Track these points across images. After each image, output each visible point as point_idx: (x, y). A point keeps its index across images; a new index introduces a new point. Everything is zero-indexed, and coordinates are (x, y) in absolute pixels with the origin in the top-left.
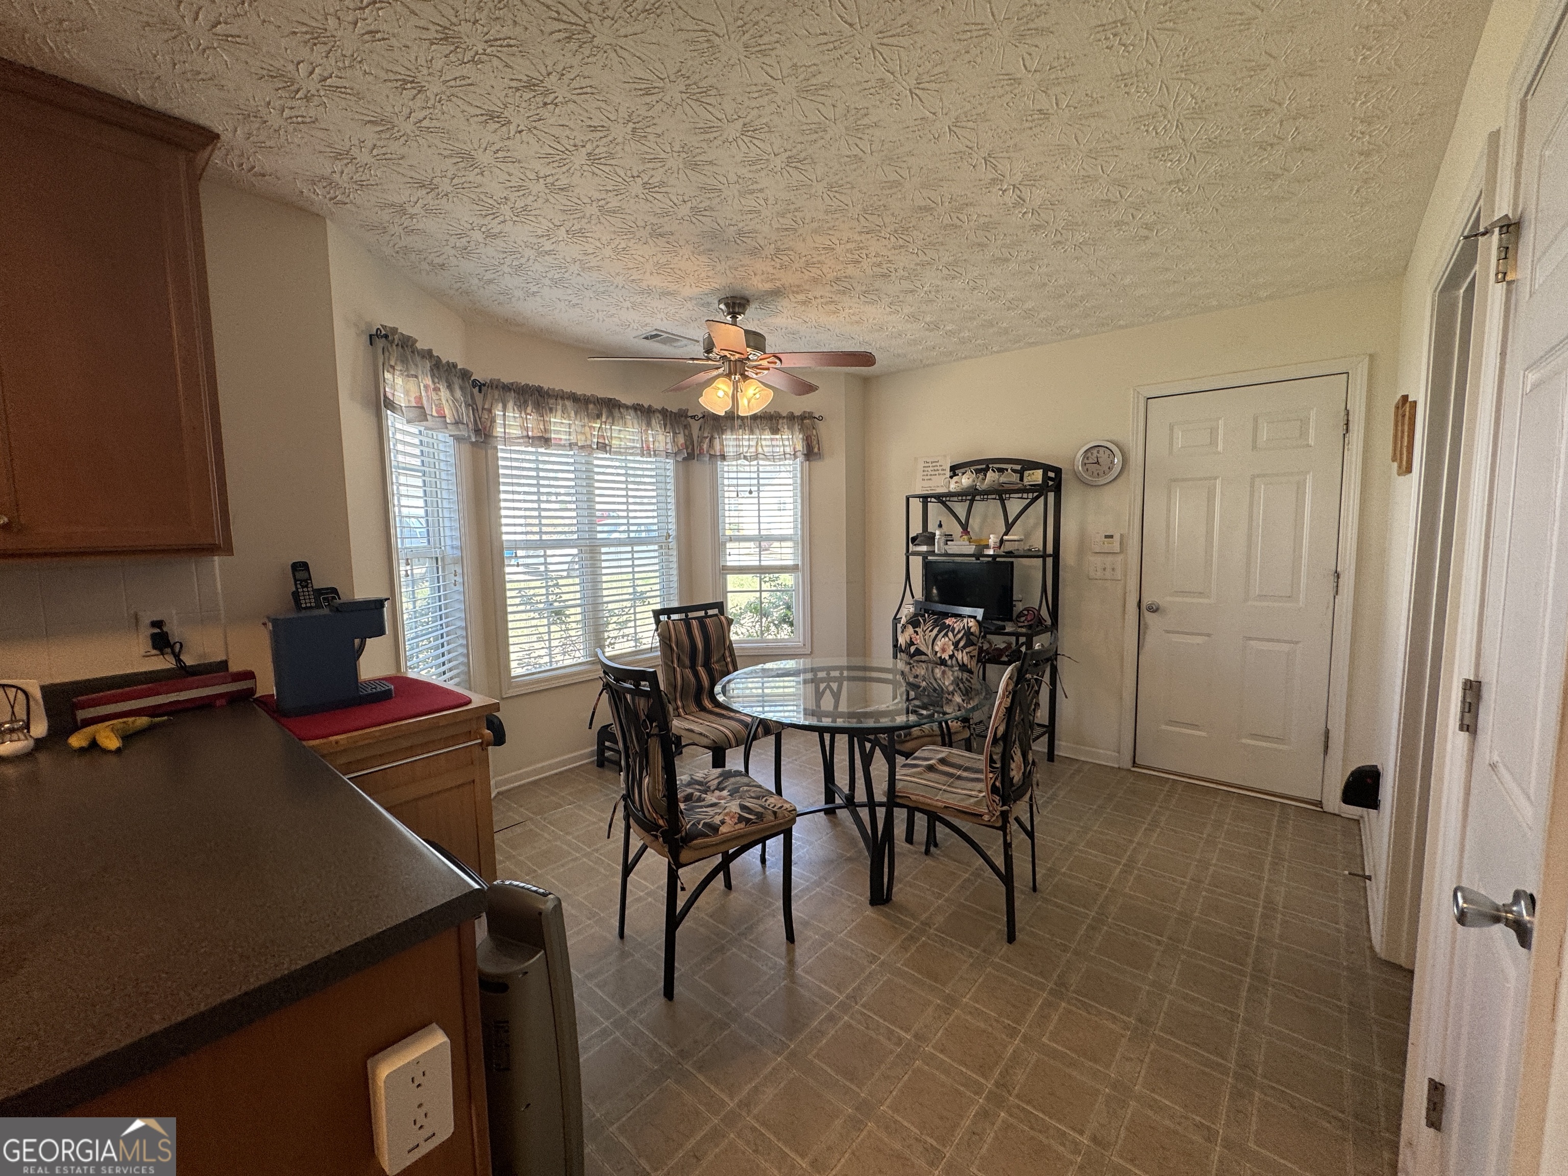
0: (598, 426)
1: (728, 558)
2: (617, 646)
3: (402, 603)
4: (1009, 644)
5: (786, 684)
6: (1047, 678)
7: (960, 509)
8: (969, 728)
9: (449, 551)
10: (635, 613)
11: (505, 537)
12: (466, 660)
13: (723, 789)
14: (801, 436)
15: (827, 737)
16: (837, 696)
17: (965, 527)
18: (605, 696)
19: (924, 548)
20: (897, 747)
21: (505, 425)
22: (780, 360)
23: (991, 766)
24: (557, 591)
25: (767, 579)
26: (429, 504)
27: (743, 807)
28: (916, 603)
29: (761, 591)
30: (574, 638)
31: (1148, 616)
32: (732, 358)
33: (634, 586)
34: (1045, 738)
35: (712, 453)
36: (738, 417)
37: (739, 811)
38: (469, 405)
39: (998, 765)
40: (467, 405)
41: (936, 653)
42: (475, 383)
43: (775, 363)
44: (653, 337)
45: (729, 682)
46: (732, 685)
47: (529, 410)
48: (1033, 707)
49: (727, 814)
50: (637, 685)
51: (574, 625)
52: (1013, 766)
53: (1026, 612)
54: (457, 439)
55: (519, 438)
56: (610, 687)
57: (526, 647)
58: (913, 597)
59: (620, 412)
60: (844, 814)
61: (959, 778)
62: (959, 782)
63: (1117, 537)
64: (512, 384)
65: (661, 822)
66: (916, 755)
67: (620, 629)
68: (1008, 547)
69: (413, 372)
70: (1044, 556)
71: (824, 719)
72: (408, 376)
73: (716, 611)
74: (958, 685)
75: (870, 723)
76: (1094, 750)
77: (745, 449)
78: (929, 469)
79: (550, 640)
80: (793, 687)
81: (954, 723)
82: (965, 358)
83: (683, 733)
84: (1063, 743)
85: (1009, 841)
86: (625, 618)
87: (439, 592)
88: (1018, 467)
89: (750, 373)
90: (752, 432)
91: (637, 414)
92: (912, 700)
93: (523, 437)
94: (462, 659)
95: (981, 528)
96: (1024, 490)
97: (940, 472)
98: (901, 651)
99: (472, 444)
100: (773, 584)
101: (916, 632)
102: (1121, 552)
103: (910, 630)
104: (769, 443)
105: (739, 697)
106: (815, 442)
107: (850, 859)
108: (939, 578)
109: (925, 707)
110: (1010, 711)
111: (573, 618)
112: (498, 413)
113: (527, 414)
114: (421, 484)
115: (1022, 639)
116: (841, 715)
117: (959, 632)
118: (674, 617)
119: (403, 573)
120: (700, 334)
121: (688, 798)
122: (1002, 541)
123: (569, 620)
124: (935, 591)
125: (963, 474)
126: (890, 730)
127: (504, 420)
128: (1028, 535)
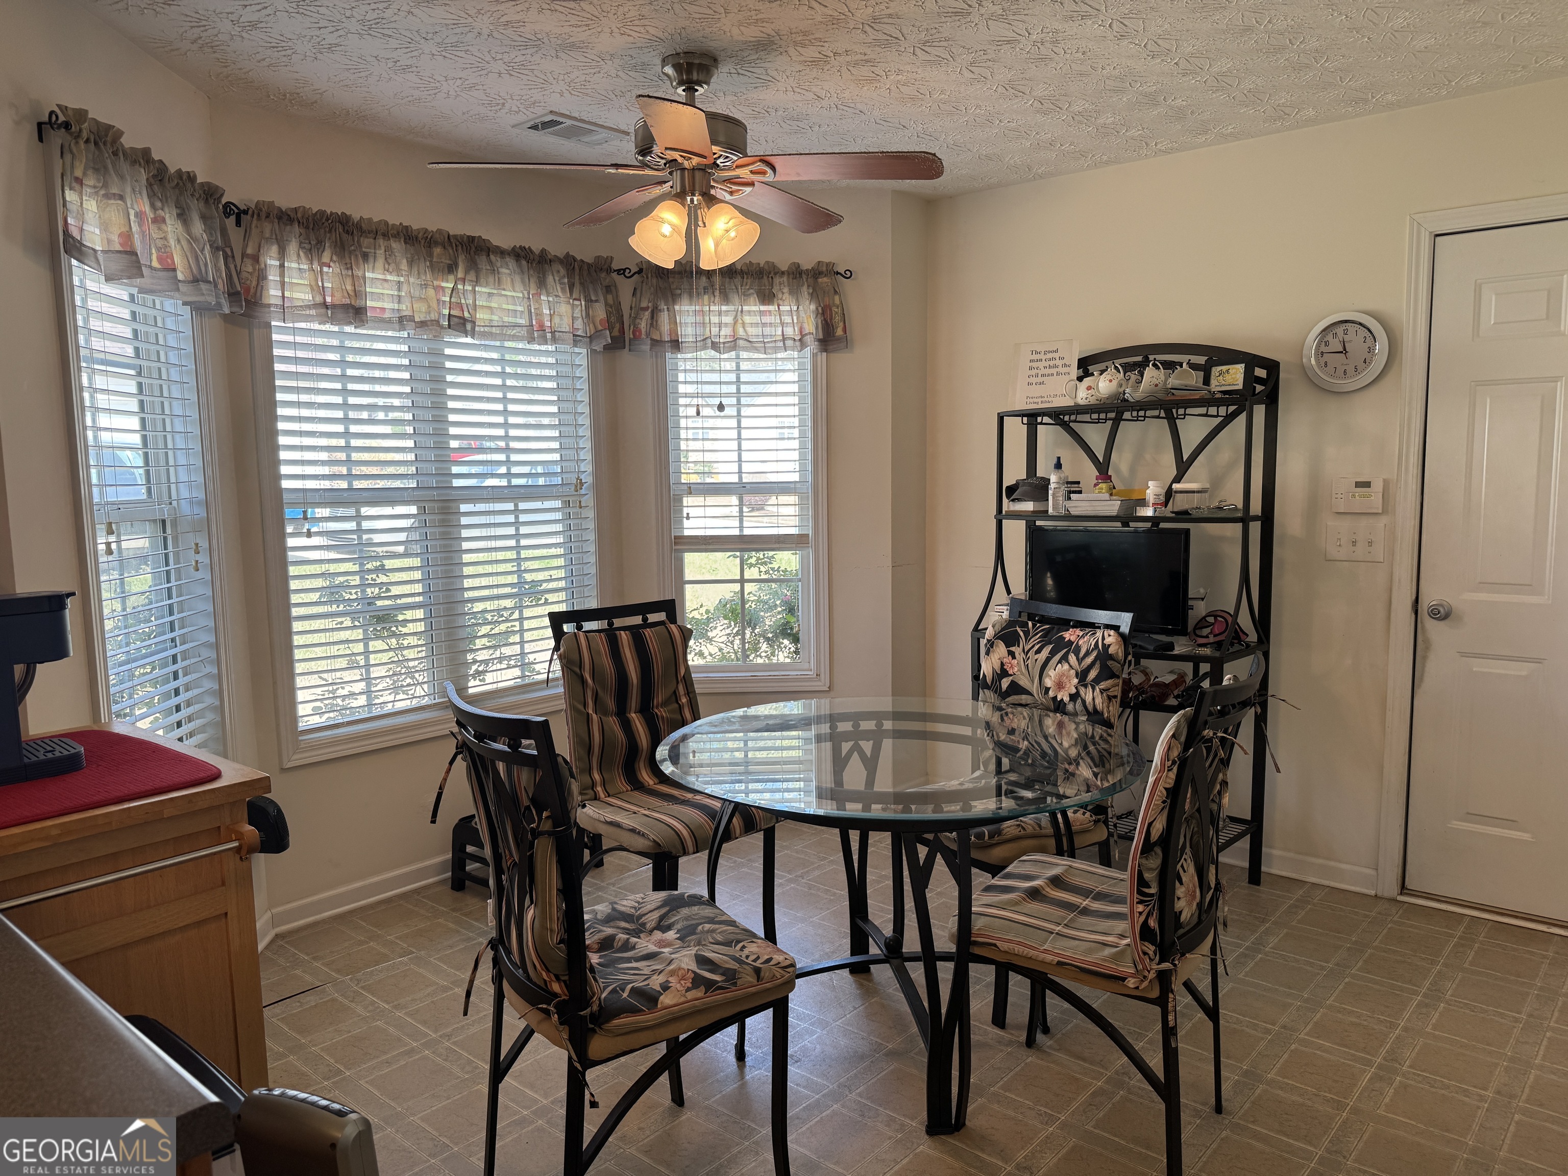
0: (451, 286)
1: (686, 523)
2: (489, 678)
3: (100, 601)
4: (1182, 677)
5: (786, 743)
6: (1245, 737)
7: (1095, 436)
8: (1106, 823)
9: (186, 508)
10: (521, 619)
11: (286, 484)
12: (217, 703)
13: (669, 928)
14: (813, 307)
15: (854, 836)
16: (871, 764)
17: (1103, 468)
18: (461, 765)
19: (1028, 506)
20: (975, 854)
21: (283, 284)
22: (773, 168)
23: (1140, 892)
24: (382, 579)
25: (753, 561)
26: (149, 426)
27: (702, 961)
28: (1014, 603)
29: (742, 581)
30: (411, 664)
31: (1431, 626)
32: (686, 164)
33: (519, 572)
34: (1245, 844)
35: (657, 337)
36: (700, 272)
37: (693, 966)
38: (218, 249)
39: (1153, 890)
40: (215, 249)
41: (1047, 689)
42: (229, 209)
43: (764, 173)
44: (546, 125)
45: (684, 738)
46: (692, 744)
47: (326, 257)
48: (1218, 787)
49: (672, 973)
50: (515, 745)
51: (413, 641)
52: (1180, 891)
53: (1211, 619)
54: (198, 309)
55: (308, 307)
56: (470, 750)
57: (329, 677)
58: (1009, 592)
59: (491, 262)
60: (883, 973)
61: (1085, 912)
62: (1085, 920)
63: (1377, 486)
64: (296, 210)
65: (556, 987)
66: (1008, 870)
67: (495, 647)
68: (1180, 503)
69: (115, 190)
70: (1245, 519)
71: (849, 806)
72: (107, 196)
73: (661, 616)
74: (1085, 747)
75: (927, 813)
76: (1332, 863)
77: (715, 330)
78: (1041, 365)
79: (368, 666)
80: (798, 748)
81: (1079, 815)
82: (1107, 163)
83: (602, 829)
84: (1276, 852)
85: (1171, 1024)
86: (503, 627)
87: (168, 581)
88: (1201, 360)
89: (719, 192)
90: (726, 299)
91: (520, 266)
92: (1007, 772)
93: (315, 306)
94: (209, 701)
95: (1133, 470)
96: (1211, 401)
97: (1061, 370)
98: (986, 686)
99: (225, 317)
100: (763, 569)
101: (1012, 654)
102: (1385, 511)
103: (1001, 649)
104: (756, 319)
105: (701, 766)
106: (837, 318)
107: (892, 1054)
108: (1059, 559)
109: (1028, 786)
110: (1174, 795)
111: (411, 628)
112: (272, 262)
113: (322, 265)
114: (134, 390)
115: (1205, 668)
116: (881, 798)
117: (1087, 654)
118: (589, 626)
119: (102, 547)
120: (629, 120)
121: (606, 944)
122: (1169, 494)
123: (404, 630)
124: (1050, 582)
125: (1102, 372)
126: (963, 826)
127: (282, 275)
128: (1217, 482)
